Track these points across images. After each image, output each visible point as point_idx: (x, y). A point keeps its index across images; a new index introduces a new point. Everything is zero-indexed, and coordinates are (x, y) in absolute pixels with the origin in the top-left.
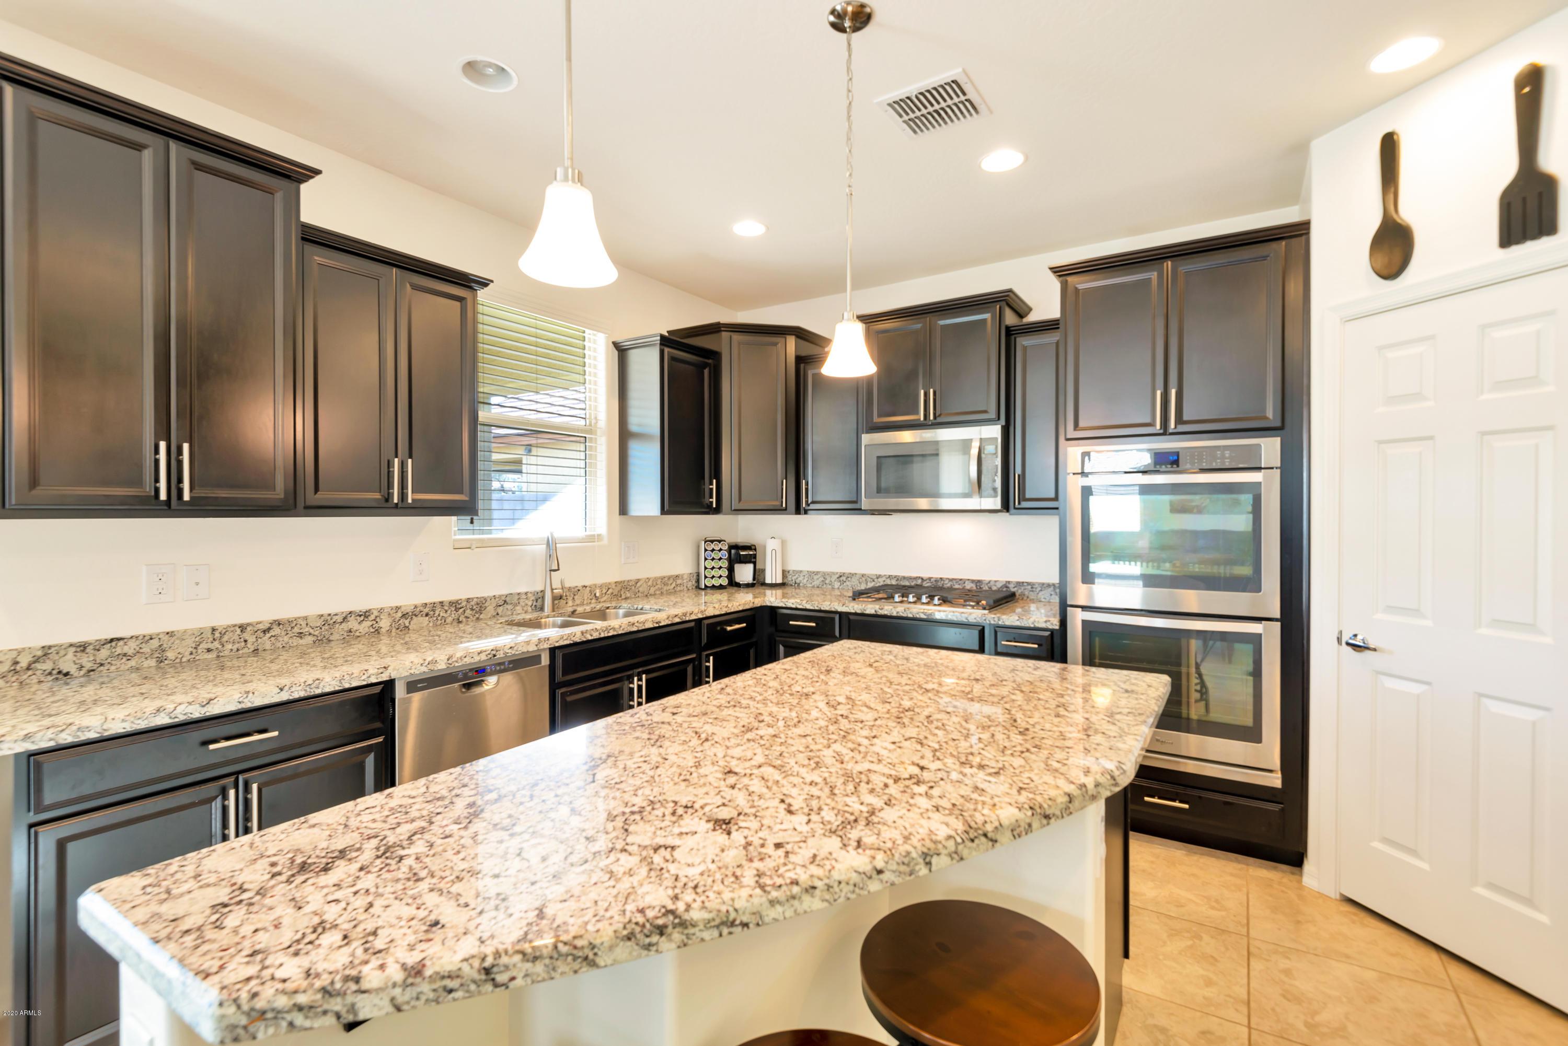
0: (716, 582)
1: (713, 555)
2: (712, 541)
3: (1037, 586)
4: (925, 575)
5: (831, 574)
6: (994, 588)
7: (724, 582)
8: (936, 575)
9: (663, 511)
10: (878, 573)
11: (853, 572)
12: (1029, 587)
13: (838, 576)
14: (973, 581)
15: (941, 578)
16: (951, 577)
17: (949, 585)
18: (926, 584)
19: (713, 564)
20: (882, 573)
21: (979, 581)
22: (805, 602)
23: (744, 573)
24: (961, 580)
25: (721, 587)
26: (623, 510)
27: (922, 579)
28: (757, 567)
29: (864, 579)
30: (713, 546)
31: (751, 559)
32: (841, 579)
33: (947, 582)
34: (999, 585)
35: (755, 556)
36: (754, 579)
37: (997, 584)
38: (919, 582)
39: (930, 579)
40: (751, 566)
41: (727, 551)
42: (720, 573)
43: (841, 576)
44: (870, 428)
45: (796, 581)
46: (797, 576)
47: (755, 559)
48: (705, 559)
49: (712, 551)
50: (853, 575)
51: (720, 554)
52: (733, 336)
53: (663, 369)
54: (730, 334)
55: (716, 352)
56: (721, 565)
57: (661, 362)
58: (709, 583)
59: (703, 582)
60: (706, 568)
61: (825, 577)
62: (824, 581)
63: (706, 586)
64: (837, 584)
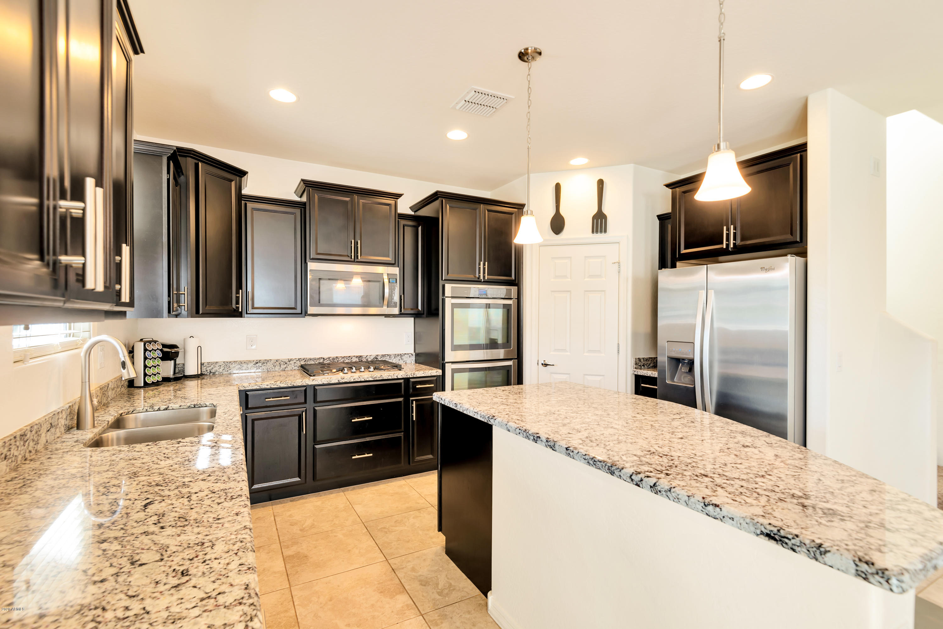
0: (155, 379)
2: (150, 342)
3: (392, 356)
4: (326, 356)
5: (247, 363)
6: (369, 360)
8: (333, 355)
10: (290, 358)
11: (268, 358)
13: (254, 363)
14: (357, 357)
15: (336, 357)
16: (343, 356)
17: (342, 361)
18: (326, 362)
21: (361, 356)
22: (279, 382)
23: (168, 369)
24: (349, 357)
27: (324, 359)
28: (177, 363)
29: (278, 363)
32: (257, 365)
33: (341, 359)
34: (372, 357)
35: (178, 354)
37: (371, 357)
38: (321, 361)
39: (329, 358)
41: (161, 350)
42: (156, 370)
43: (257, 363)
44: (313, 259)
45: (210, 371)
46: (212, 366)
47: (177, 356)
48: (145, 358)
49: (150, 351)
50: (268, 361)
51: (156, 353)
52: (200, 164)
53: (168, 180)
54: (197, 162)
55: (183, 174)
56: (157, 363)
57: (168, 174)
58: (149, 380)
59: (141, 381)
60: (146, 366)
61: (241, 364)
62: (240, 369)
63: (145, 384)
64: (253, 369)
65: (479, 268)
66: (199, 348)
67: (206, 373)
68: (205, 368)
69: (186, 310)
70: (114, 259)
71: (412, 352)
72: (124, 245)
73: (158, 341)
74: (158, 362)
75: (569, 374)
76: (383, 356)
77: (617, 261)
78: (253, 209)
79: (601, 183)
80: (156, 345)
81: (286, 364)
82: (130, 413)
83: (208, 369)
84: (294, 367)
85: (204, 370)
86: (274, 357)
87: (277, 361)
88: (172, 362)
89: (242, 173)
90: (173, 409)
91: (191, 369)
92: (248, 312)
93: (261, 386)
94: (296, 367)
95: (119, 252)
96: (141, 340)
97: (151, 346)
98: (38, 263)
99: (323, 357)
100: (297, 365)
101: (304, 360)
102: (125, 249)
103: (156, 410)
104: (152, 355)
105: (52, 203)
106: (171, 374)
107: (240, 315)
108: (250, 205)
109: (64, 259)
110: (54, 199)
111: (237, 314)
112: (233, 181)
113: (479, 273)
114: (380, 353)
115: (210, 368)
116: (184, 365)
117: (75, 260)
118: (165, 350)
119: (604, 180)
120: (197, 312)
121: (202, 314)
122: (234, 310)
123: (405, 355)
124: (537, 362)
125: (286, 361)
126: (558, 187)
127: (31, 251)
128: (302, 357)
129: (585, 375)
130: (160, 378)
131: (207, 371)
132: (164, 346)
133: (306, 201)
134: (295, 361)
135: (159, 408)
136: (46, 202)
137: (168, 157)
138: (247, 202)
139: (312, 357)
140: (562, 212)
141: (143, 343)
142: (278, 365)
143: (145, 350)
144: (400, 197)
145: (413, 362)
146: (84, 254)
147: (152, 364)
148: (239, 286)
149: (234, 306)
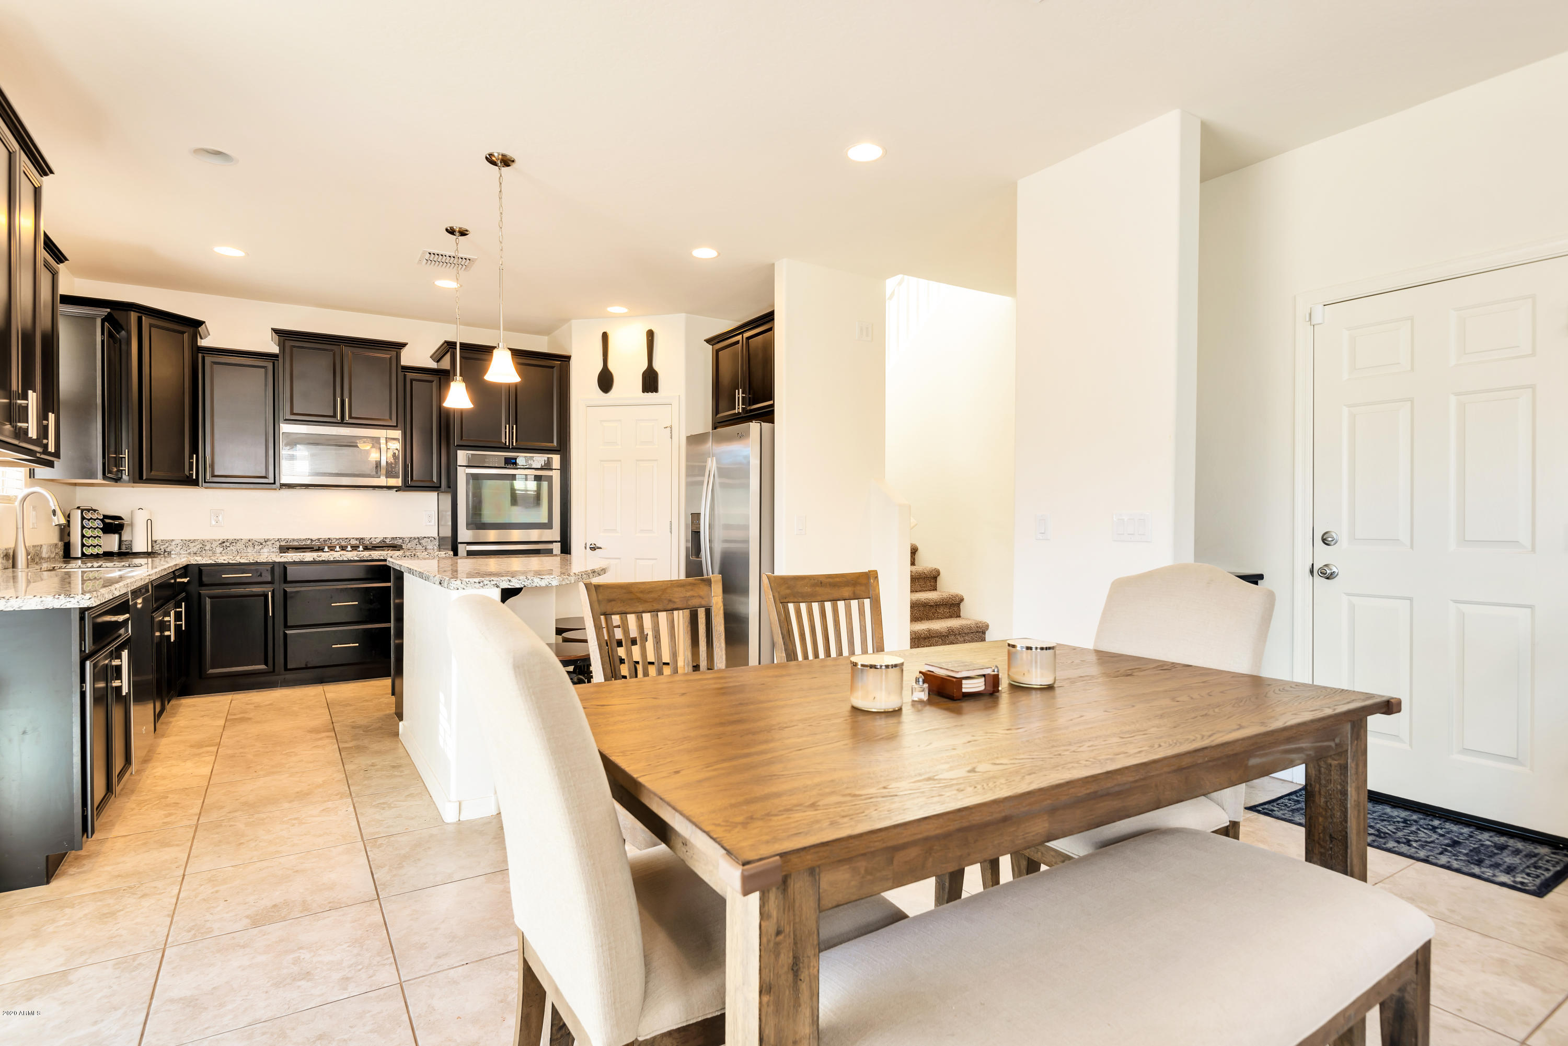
0: (92, 551)
2: (88, 510)
3: (406, 539)
4: (314, 537)
5: (211, 542)
6: (374, 543)
10: (266, 538)
12: (401, 540)
13: (220, 542)
14: (357, 539)
15: (329, 539)
21: (362, 539)
24: (347, 539)
25: (95, 556)
27: (311, 540)
28: (122, 537)
29: (250, 543)
30: (87, 515)
31: (119, 529)
32: (224, 544)
33: (334, 540)
34: (378, 541)
35: (124, 526)
36: (120, 548)
37: (376, 540)
38: (309, 542)
39: (319, 540)
41: (102, 520)
42: (96, 542)
43: (224, 542)
44: (286, 420)
45: (165, 550)
46: (167, 545)
47: (122, 529)
48: (83, 527)
49: (89, 520)
50: (238, 540)
51: (96, 523)
52: (143, 317)
53: (103, 342)
54: (140, 315)
55: (123, 329)
56: (97, 534)
57: (102, 335)
58: (88, 551)
59: (77, 551)
60: (83, 536)
61: (203, 543)
62: (203, 548)
63: (83, 554)
64: (219, 550)
65: (506, 432)
66: (149, 521)
67: (159, 551)
68: (158, 546)
69: (127, 474)
70: (42, 423)
71: (436, 535)
72: (50, 414)
73: (98, 510)
74: (98, 532)
75: (619, 559)
76: (393, 538)
77: (668, 425)
78: (212, 362)
79: (651, 335)
80: (96, 514)
81: (261, 544)
82: (63, 567)
83: (162, 547)
84: (271, 548)
85: (158, 549)
86: (246, 536)
87: (249, 541)
88: (117, 536)
89: (196, 324)
90: (107, 567)
91: (140, 545)
92: (206, 481)
93: (217, 560)
94: (275, 549)
95: (47, 419)
96: (78, 508)
97: (90, 514)
98: (10, 426)
99: (310, 537)
100: (275, 546)
101: (285, 541)
102: (51, 416)
103: (90, 567)
104: (91, 525)
105: (15, 401)
106: (115, 549)
107: (195, 483)
108: (208, 360)
109: (19, 424)
110: (16, 399)
111: (191, 482)
112: (185, 332)
113: (506, 439)
114: (390, 536)
115: (164, 546)
116: (131, 541)
117: (24, 425)
118: (107, 521)
119: (654, 330)
120: (141, 477)
121: (145, 480)
122: (188, 477)
123: (425, 539)
124: (584, 546)
125: (262, 541)
126: (605, 336)
127: (7, 422)
128: (283, 537)
129: (637, 559)
130: (100, 550)
131: (160, 549)
132: (105, 517)
133: (278, 352)
134: (273, 542)
135: (92, 566)
136: (12, 401)
137: (102, 319)
138: (205, 355)
139: (296, 538)
140: (611, 367)
141: (80, 511)
142: (251, 545)
143: (83, 518)
144: (404, 347)
145: (436, 548)
146: (27, 422)
147: (91, 534)
148: (194, 449)
149: (187, 473)
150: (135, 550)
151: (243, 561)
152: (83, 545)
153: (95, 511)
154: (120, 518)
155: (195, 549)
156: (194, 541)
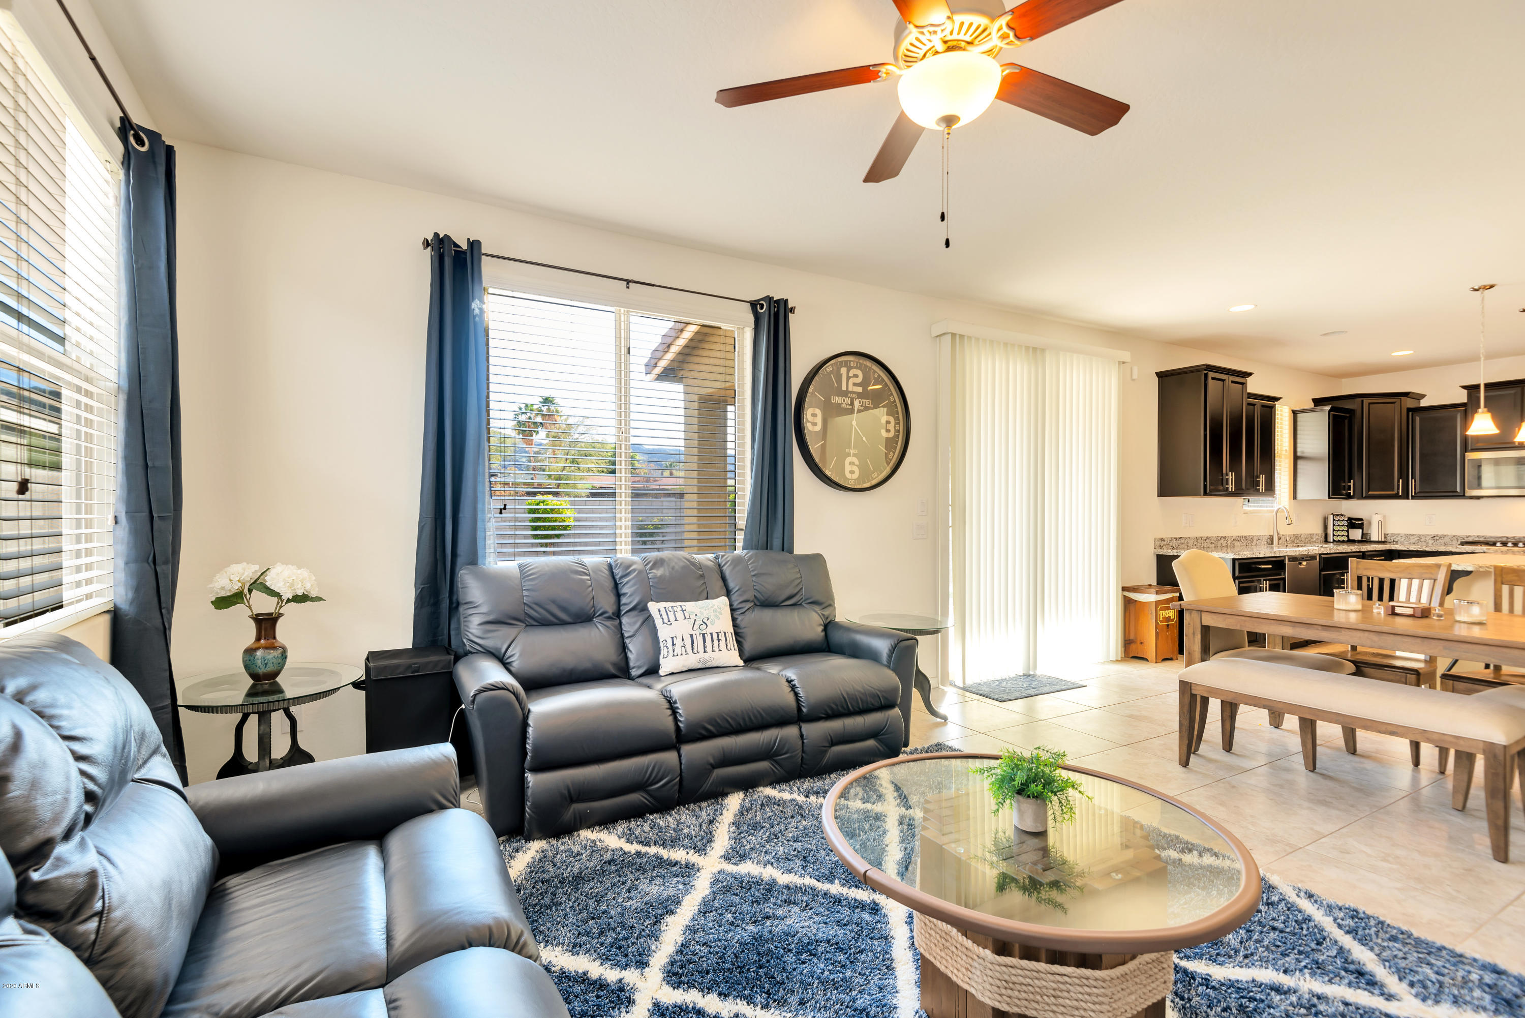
0: (1341, 539)
1: (1339, 523)
2: (1338, 515)
5: (1425, 536)
7: (1346, 539)
9: (1329, 497)
19: (1338, 528)
20: (1471, 534)
23: (1356, 534)
25: (1343, 541)
26: (1295, 497)
30: (1338, 518)
31: (1360, 526)
32: (1435, 538)
35: (1362, 524)
36: (1362, 537)
40: (1360, 531)
41: (1348, 521)
42: (1342, 533)
44: (1473, 449)
45: (1394, 540)
47: (1363, 526)
48: (1334, 525)
49: (1340, 521)
51: (1344, 522)
52: (1364, 400)
54: (1362, 399)
56: (1343, 529)
58: (1337, 539)
59: (1331, 539)
60: (1334, 530)
61: (1420, 537)
62: (1419, 540)
63: (1334, 540)
64: (1431, 542)
66: (1381, 522)
68: (1389, 537)
73: (1345, 515)
78: (1418, 417)
80: (1344, 517)
85: (1389, 539)
89: (1404, 395)
91: (1376, 537)
96: (1332, 514)
106: (1359, 538)
107: (1404, 497)
108: (1416, 415)
111: (1400, 497)
112: (1396, 402)
115: (1393, 538)
118: (1353, 521)
121: (1366, 497)
132: (1351, 519)
138: (1413, 413)
141: (1333, 516)
142: (1455, 540)
143: (1336, 520)
150: (1372, 539)
151: (1427, 549)
152: (1334, 535)
153: (1342, 515)
154: (1361, 520)
155: (1413, 541)
156: (1414, 535)
